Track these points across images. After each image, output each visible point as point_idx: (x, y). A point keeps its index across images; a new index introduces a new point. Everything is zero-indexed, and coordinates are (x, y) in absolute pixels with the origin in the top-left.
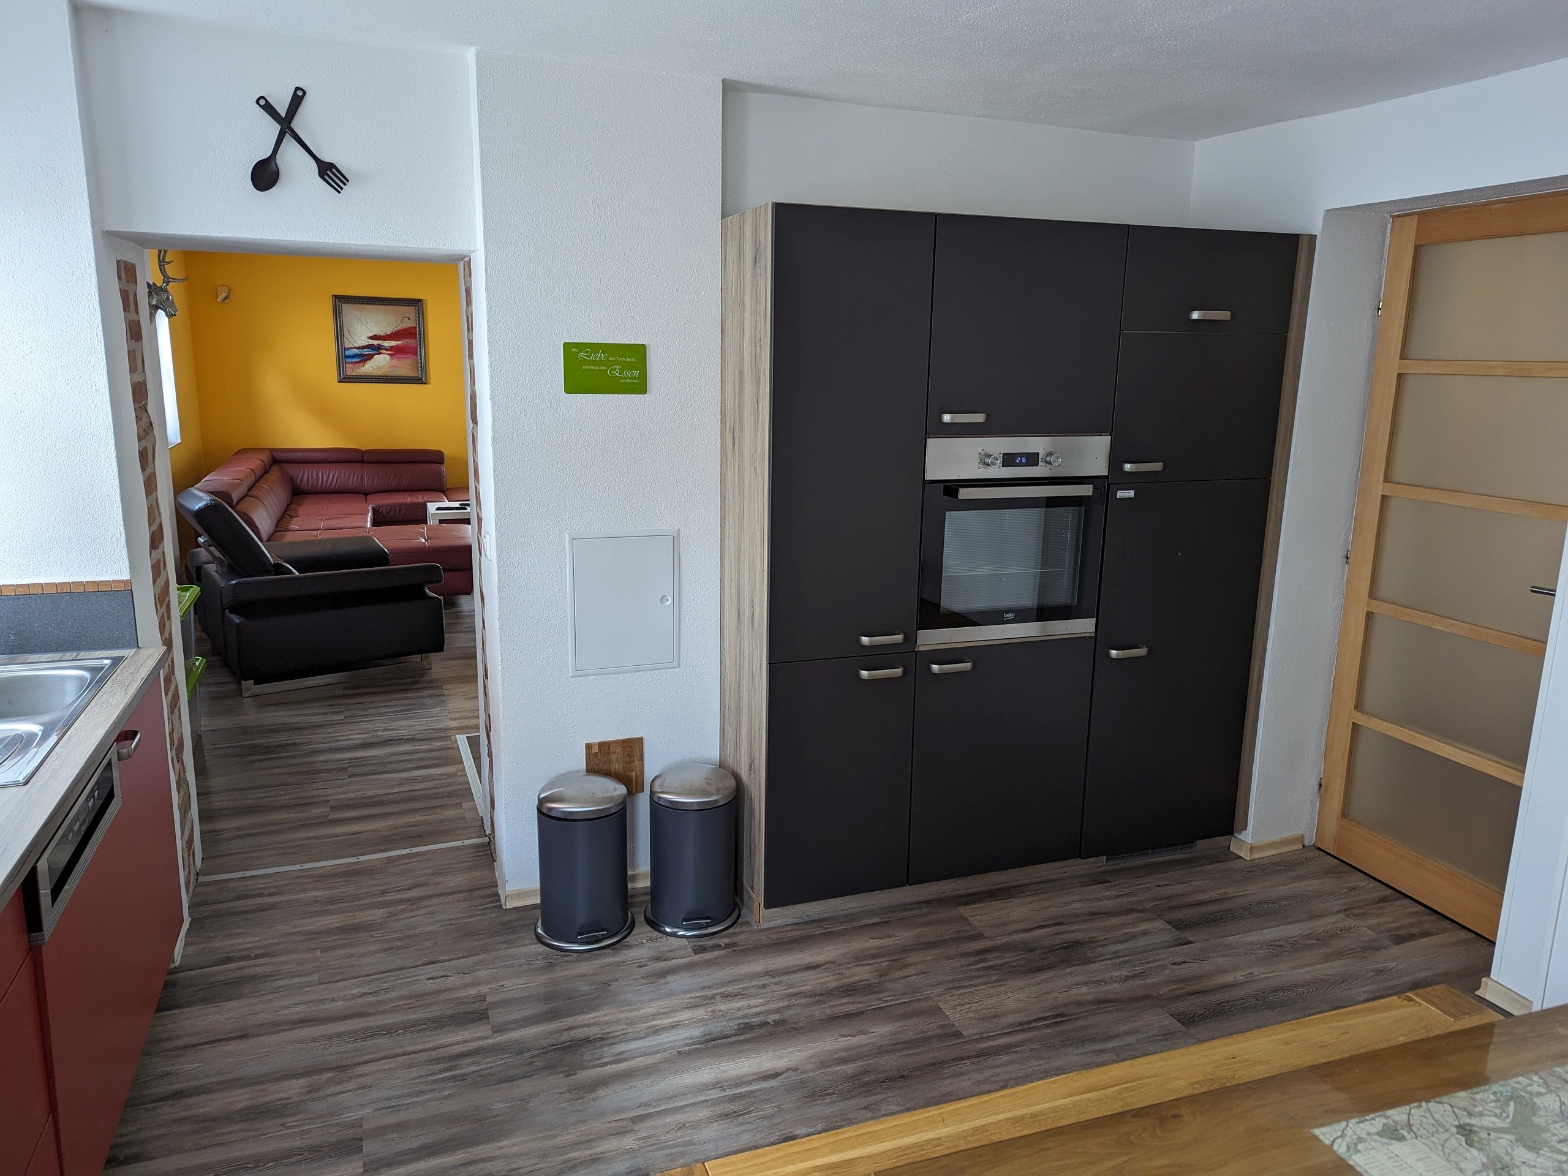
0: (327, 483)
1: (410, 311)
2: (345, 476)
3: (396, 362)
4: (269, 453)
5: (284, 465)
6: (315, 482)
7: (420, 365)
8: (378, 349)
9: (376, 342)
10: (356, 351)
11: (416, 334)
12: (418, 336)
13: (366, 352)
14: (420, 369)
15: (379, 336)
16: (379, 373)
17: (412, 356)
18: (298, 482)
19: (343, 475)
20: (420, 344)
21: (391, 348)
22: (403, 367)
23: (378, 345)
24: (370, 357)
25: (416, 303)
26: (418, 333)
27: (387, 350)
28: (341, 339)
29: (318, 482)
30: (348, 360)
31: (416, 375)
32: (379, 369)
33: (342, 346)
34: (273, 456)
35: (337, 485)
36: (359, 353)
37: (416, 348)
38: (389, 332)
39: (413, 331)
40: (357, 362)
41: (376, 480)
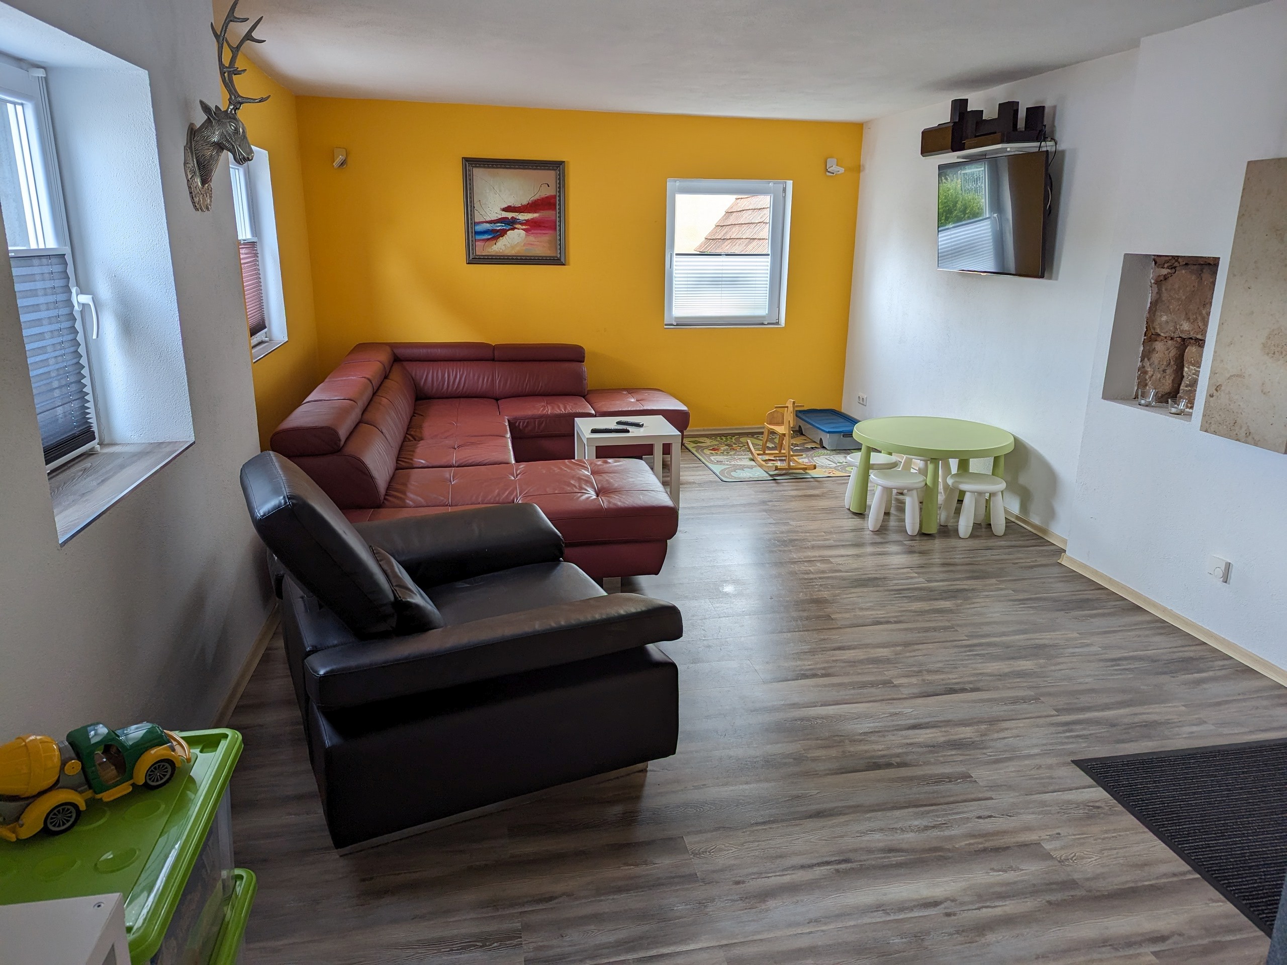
0: (453, 387)
1: (550, 176)
2: (474, 376)
3: (532, 238)
4: (388, 349)
5: (405, 363)
6: (441, 384)
7: (558, 242)
8: (511, 224)
9: (509, 215)
10: (488, 226)
11: (555, 205)
12: (558, 207)
13: (499, 226)
14: (559, 247)
15: (514, 207)
16: (513, 252)
17: (550, 232)
18: (422, 383)
19: (471, 375)
20: (560, 217)
21: (527, 222)
22: (540, 245)
23: (512, 218)
24: (503, 233)
25: (557, 166)
26: (558, 202)
27: (522, 224)
28: (471, 211)
29: (443, 385)
30: (478, 237)
31: (554, 255)
32: (513, 247)
33: (471, 220)
34: (394, 353)
35: (465, 389)
36: (491, 228)
37: (555, 222)
38: (525, 202)
39: (552, 201)
40: (488, 239)
41: (509, 382)
